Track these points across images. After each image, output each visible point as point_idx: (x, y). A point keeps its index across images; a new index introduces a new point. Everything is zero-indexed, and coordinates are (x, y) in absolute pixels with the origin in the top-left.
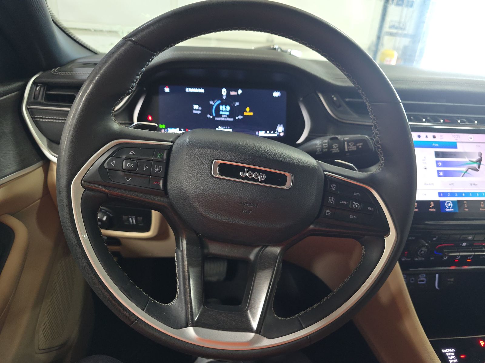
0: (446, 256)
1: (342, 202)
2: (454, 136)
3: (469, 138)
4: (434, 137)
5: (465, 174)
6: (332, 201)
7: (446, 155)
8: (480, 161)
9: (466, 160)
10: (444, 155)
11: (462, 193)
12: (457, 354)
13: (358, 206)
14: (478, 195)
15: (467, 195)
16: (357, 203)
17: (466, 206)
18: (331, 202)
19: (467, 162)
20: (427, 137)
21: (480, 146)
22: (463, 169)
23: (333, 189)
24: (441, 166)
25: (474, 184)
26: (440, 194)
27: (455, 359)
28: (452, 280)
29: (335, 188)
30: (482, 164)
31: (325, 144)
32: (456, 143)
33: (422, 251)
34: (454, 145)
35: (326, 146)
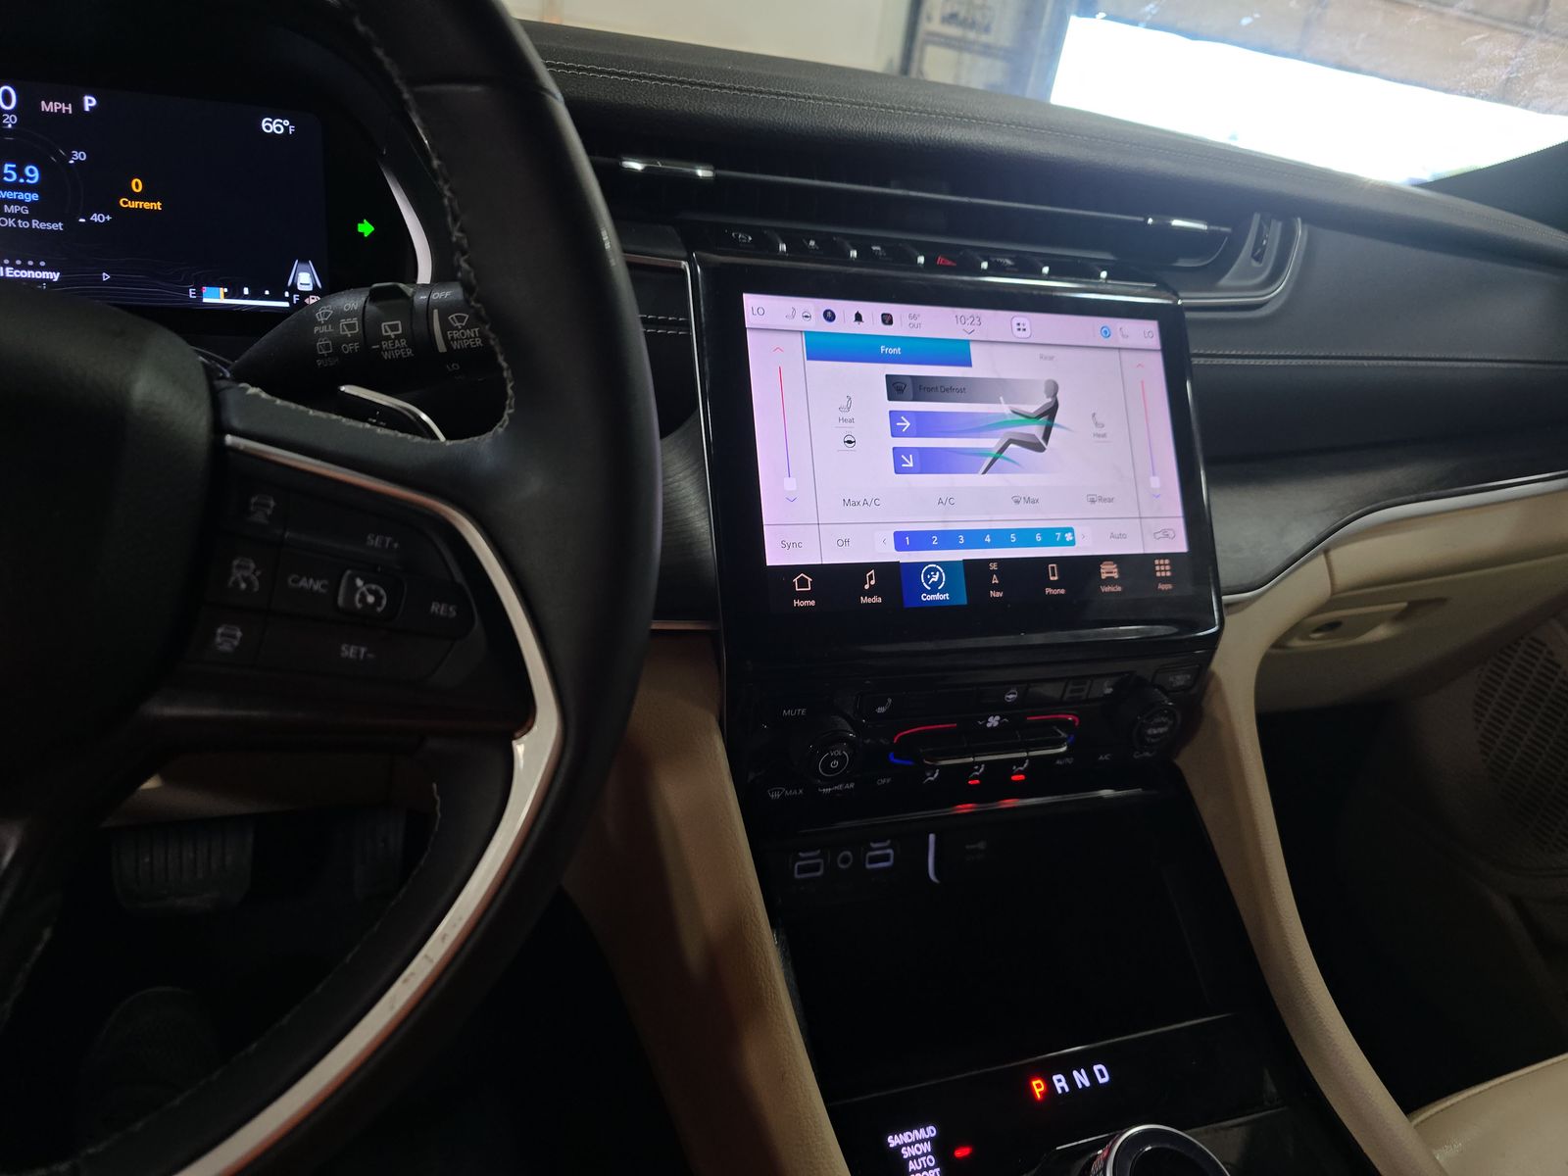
0: (933, 769)
1: (295, 581)
2: (960, 319)
3: (1016, 327)
4: (887, 319)
5: (994, 462)
6: (246, 580)
7: (930, 390)
8: (1050, 412)
9: (1003, 408)
10: (921, 389)
11: (984, 532)
12: (941, 1149)
13: (378, 598)
14: (1038, 538)
15: (1000, 538)
16: (374, 587)
17: (995, 580)
18: (243, 586)
19: (1003, 415)
20: (858, 318)
21: (1051, 358)
22: (991, 443)
23: (259, 518)
24: (907, 435)
25: (1028, 500)
26: (901, 540)
27: (932, 1168)
28: (981, 845)
29: (269, 512)
30: (1059, 426)
31: (349, 321)
32: (968, 342)
33: (830, 759)
34: (957, 353)
35: (351, 327)
